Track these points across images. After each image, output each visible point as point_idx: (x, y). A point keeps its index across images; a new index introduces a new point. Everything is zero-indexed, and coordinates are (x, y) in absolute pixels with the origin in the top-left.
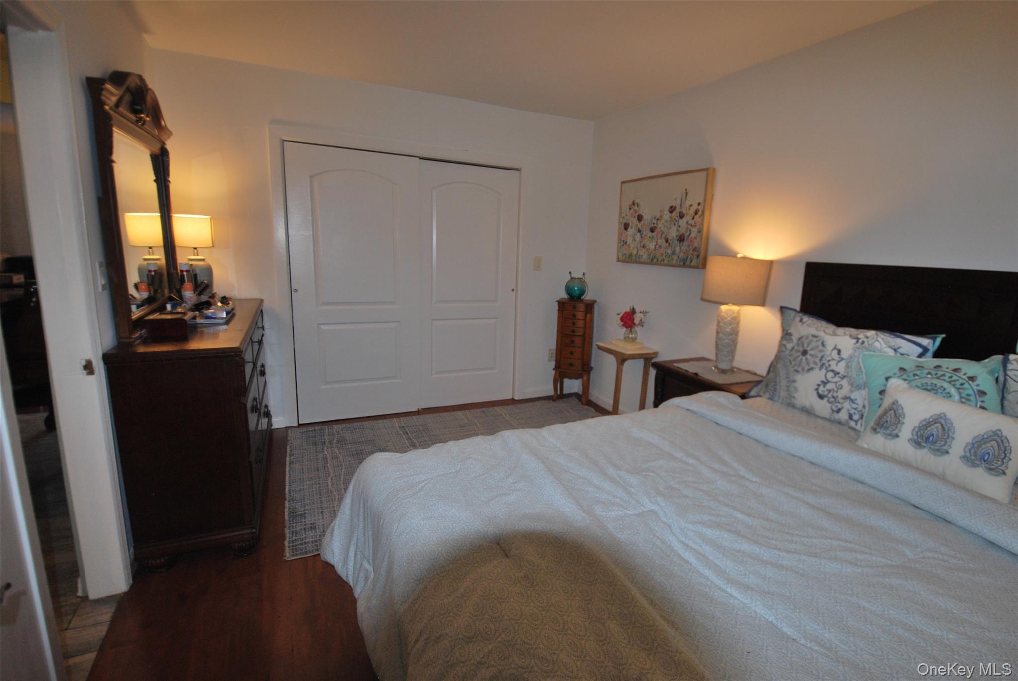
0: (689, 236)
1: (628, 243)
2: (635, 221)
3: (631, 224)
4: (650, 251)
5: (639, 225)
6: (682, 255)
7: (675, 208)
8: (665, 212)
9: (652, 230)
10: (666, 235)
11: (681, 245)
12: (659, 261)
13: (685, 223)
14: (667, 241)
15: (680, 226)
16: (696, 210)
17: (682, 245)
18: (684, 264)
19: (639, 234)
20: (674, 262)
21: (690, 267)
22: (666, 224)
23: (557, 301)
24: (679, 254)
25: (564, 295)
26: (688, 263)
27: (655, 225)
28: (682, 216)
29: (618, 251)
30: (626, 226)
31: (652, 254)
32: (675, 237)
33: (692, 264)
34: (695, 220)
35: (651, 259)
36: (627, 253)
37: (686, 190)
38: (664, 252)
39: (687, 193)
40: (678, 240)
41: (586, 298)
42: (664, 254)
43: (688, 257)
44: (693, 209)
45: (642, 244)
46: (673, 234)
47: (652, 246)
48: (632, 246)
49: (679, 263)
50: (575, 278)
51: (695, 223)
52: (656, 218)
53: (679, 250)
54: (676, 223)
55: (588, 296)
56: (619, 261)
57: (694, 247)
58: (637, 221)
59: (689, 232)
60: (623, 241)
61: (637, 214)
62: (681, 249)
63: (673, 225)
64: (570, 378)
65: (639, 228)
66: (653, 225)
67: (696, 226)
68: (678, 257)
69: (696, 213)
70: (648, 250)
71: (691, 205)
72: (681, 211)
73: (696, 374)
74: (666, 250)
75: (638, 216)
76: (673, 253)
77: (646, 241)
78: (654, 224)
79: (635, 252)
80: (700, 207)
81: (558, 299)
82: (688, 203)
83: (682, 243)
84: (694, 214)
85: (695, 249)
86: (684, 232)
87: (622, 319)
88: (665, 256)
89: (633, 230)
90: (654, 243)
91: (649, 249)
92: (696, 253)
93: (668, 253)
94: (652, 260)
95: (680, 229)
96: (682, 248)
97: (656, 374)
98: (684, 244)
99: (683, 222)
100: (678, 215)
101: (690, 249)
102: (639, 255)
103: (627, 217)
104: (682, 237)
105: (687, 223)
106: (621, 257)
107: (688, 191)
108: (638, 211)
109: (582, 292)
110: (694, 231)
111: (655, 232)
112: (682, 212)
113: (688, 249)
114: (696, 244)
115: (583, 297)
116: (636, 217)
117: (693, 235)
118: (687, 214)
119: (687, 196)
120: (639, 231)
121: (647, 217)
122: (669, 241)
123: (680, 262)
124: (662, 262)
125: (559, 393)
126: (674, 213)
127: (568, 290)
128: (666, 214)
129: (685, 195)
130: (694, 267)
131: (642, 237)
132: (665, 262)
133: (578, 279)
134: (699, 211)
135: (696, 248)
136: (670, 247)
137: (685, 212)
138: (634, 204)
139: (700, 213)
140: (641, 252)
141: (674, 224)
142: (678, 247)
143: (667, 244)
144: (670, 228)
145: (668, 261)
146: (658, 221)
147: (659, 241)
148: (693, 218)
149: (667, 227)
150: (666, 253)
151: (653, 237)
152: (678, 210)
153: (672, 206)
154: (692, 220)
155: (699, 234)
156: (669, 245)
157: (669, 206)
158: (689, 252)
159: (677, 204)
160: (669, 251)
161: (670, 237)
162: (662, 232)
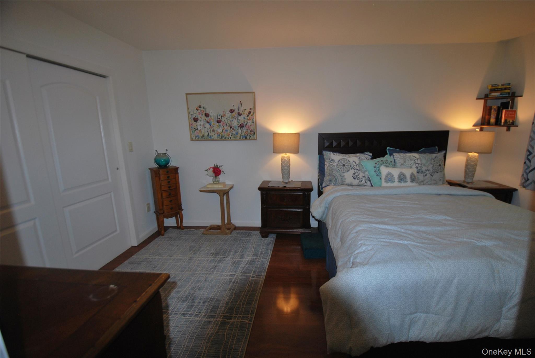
0: (246, 125)
1: (199, 129)
2: (204, 117)
3: (199, 118)
5: (208, 119)
6: (243, 134)
7: (234, 110)
8: (227, 112)
9: (219, 122)
10: (230, 125)
11: (242, 129)
12: (227, 139)
13: (243, 118)
14: (231, 128)
15: (239, 120)
16: (249, 112)
17: (243, 129)
18: (245, 138)
19: (208, 124)
20: (238, 138)
21: (250, 140)
22: (229, 119)
24: (241, 134)
25: (155, 166)
27: (221, 119)
28: (240, 115)
29: (191, 135)
30: (196, 120)
31: (221, 135)
32: (237, 126)
33: (251, 138)
34: (249, 116)
35: (220, 137)
36: (200, 135)
37: (240, 102)
38: (230, 133)
40: (239, 127)
41: (171, 165)
42: (230, 134)
43: (247, 135)
44: (248, 110)
45: (212, 130)
46: (235, 123)
47: (220, 130)
48: (203, 131)
49: (241, 138)
50: (161, 154)
51: (249, 118)
52: (221, 116)
53: (241, 132)
54: (236, 118)
55: (173, 164)
56: (192, 139)
57: (250, 130)
58: (205, 117)
59: (246, 123)
60: (195, 128)
61: (204, 113)
62: (242, 131)
63: (234, 119)
64: (167, 218)
65: (207, 121)
66: (218, 119)
67: (250, 120)
68: (241, 135)
69: (249, 113)
70: (217, 133)
71: (245, 110)
72: (239, 112)
74: (231, 132)
75: (205, 114)
76: (237, 133)
77: (215, 128)
78: (219, 118)
79: (207, 134)
80: (251, 111)
82: (243, 108)
84: (248, 114)
85: (251, 131)
86: (243, 123)
88: (232, 136)
89: (202, 122)
90: (221, 129)
91: (218, 132)
92: (253, 133)
93: (233, 134)
94: (221, 138)
95: (240, 121)
98: (244, 128)
99: (241, 118)
100: (237, 114)
101: (248, 131)
102: (210, 136)
103: (196, 115)
104: (242, 126)
105: (244, 118)
106: (194, 138)
107: (242, 102)
108: (204, 111)
109: (168, 162)
110: (249, 122)
111: (221, 123)
112: (240, 113)
113: (247, 131)
114: (252, 128)
115: (169, 165)
116: (204, 115)
117: (249, 124)
118: (243, 114)
119: (241, 105)
120: (208, 122)
121: (213, 114)
122: (233, 127)
124: (230, 139)
126: (234, 113)
127: (156, 161)
128: (228, 114)
129: (240, 104)
130: (252, 140)
131: (211, 126)
132: (231, 139)
133: (163, 154)
134: (251, 112)
136: (234, 131)
137: (241, 112)
138: (200, 107)
139: (252, 113)
140: (212, 134)
141: (235, 119)
142: (240, 130)
143: (231, 129)
144: (232, 121)
145: (234, 138)
146: (222, 117)
147: (225, 128)
148: (248, 116)
149: (230, 120)
150: (232, 134)
151: (220, 126)
152: (236, 111)
153: (232, 110)
154: (247, 117)
155: (253, 123)
156: (233, 129)
157: (230, 109)
158: (248, 133)
159: (236, 108)
160: (234, 133)
161: (233, 126)
162: (226, 123)
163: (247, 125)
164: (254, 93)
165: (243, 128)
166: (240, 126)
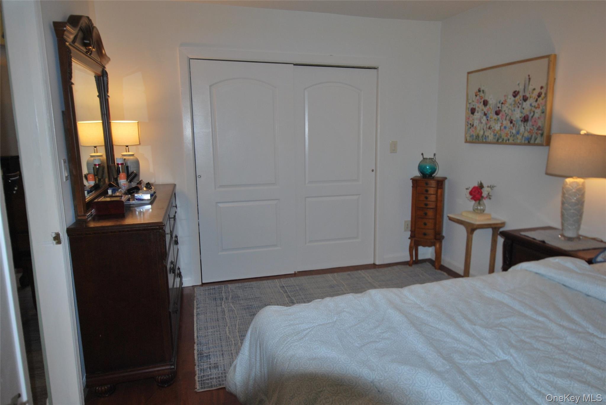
0: (532, 117)
1: (475, 125)
2: (481, 106)
3: (477, 109)
4: (496, 132)
5: (485, 109)
6: (526, 134)
7: (518, 92)
8: (509, 97)
9: (497, 113)
10: (510, 117)
11: (525, 125)
12: (504, 141)
13: (529, 105)
14: (511, 122)
15: (523, 109)
16: (539, 94)
17: (527, 125)
18: (529, 142)
19: (484, 117)
20: (519, 141)
21: (535, 145)
22: (510, 107)
23: (411, 179)
24: (524, 134)
25: (417, 174)
26: (532, 141)
27: (500, 108)
28: (525, 99)
29: (466, 133)
30: (473, 111)
31: (497, 134)
32: (519, 119)
33: (536, 142)
34: (538, 102)
35: (497, 139)
36: (474, 134)
37: (529, 76)
38: (509, 132)
39: (529, 79)
40: (522, 121)
41: (437, 176)
42: (509, 134)
43: (532, 136)
44: (536, 93)
45: (488, 126)
46: (517, 115)
47: (497, 127)
48: (478, 128)
49: (523, 142)
50: (427, 159)
51: (538, 105)
52: (501, 103)
53: (523, 130)
54: (520, 106)
55: (439, 174)
56: (466, 141)
57: (538, 126)
58: (483, 106)
59: (532, 114)
60: (471, 124)
61: (483, 100)
62: (525, 129)
64: (424, 246)
65: (485, 112)
66: (498, 109)
67: (539, 107)
68: (523, 136)
69: (539, 95)
71: (534, 89)
72: (524, 94)
73: (543, 242)
74: (511, 130)
75: (484, 101)
76: (518, 133)
77: (492, 123)
78: (499, 107)
79: (481, 133)
80: (542, 91)
81: (412, 177)
82: (531, 87)
83: (526, 123)
84: (536, 97)
85: (539, 129)
86: (528, 113)
87: (471, 193)
88: (510, 136)
89: (479, 114)
90: (499, 125)
91: (495, 130)
92: (540, 132)
93: (513, 133)
94: (498, 140)
95: (524, 111)
96: (527, 128)
97: (504, 242)
98: (528, 124)
99: (526, 105)
100: (522, 98)
101: (534, 128)
102: (485, 136)
103: (474, 103)
104: (526, 118)
105: (531, 105)
106: (468, 138)
107: (530, 77)
108: (483, 97)
109: (434, 171)
110: (537, 113)
111: (500, 115)
112: (525, 96)
113: (532, 129)
114: (540, 124)
115: (434, 175)
116: (482, 103)
117: (537, 115)
118: (530, 97)
119: (529, 81)
120: (485, 114)
121: (492, 101)
122: (514, 122)
123: (525, 141)
124: (507, 142)
125: (414, 259)
126: (518, 97)
127: (421, 169)
128: (510, 99)
129: (527, 80)
130: (538, 145)
131: (487, 120)
132: (510, 141)
133: (430, 159)
135: (539, 127)
136: (514, 128)
137: (528, 95)
138: (479, 91)
139: (543, 95)
140: (488, 133)
141: (518, 107)
142: (523, 127)
143: (512, 125)
144: (514, 110)
145: (513, 140)
146: (503, 105)
147: (504, 122)
148: (537, 101)
149: (511, 109)
150: (511, 133)
151: (498, 120)
152: (521, 94)
153: (516, 91)
154: (535, 102)
155: (542, 114)
156: (514, 126)
157: (513, 91)
158: (533, 131)
159: (520, 88)
160: (514, 131)
161: (514, 119)
162: (507, 114)
163: (534, 117)
164: (555, 56)
165: (527, 123)
166: (524, 120)
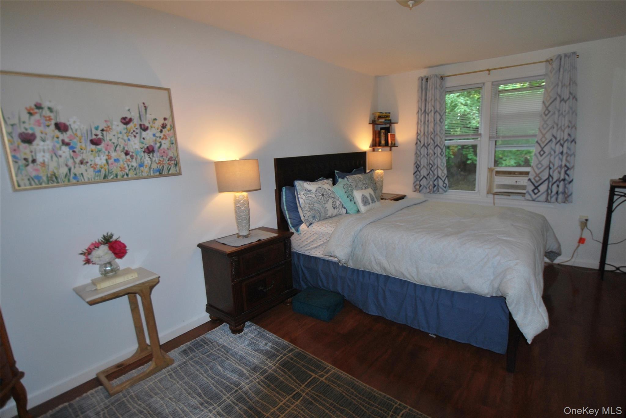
0: (159, 147)
1: (39, 159)
2: (52, 131)
3: (38, 135)
4: (98, 166)
5: (66, 136)
6: (155, 166)
7: (131, 120)
8: (115, 123)
9: (95, 142)
10: (124, 148)
11: (151, 157)
12: (119, 177)
13: (152, 136)
14: (127, 154)
15: (144, 139)
16: (163, 124)
17: (153, 156)
18: (160, 173)
19: (65, 149)
20: (145, 174)
21: (168, 175)
22: (120, 136)
24: (151, 166)
26: (165, 172)
27: (100, 136)
28: (145, 129)
30: (28, 138)
31: (102, 170)
32: (139, 150)
33: (170, 172)
34: (163, 133)
35: (103, 176)
36: (42, 174)
37: (144, 103)
38: (126, 165)
39: (146, 108)
40: (144, 152)
42: (127, 168)
43: (163, 167)
44: (160, 122)
45: (78, 160)
46: (135, 145)
47: (101, 160)
48: (52, 165)
49: (152, 174)
51: (164, 135)
52: (100, 129)
53: (150, 162)
54: (138, 136)
56: (18, 188)
57: (169, 157)
58: (57, 131)
59: (158, 145)
60: (26, 159)
61: (53, 122)
62: (151, 160)
63: (133, 138)
65: (63, 140)
66: (94, 137)
67: (166, 139)
68: (150, 168)
69: (164, 126)
70: (94, 166)
71: (155, 119)
72: (141, 123)
74: (129, 163)
75: (57, 124)
76: (141, 165)
77: (87, 156)
78: (96, 135)
79: (64, 170)
80: (166, 122)
82: (150, 117)
83: (151, 154)
84: (160, 128)
85: (170, 159)
86: (152, 144)
88: (129, 170)
89: (49, 142)
90: (104, 158)
91: (96, 165)
92: (173, 162)
93: (132, 166)
94: (105, 177)
95: (145, 141)
96: (154, 159)
98: (155, 155)
99: (148, 135)
100: (138, 127)
101: (164, 159)
102: (75, 175)
103: (26, 126)
104: (151, 150)
105: (154, 135)
106: (23, 182)
107: (146, 105)
108: (52, 117)
110: (165, 143)
111: (103, 145)
112: (144, 125)
113: (162, 160)
114: (171, 154)
116: (53, 127)
117: (164, 146)
118: (152, 127)
119: (145, 110)
120: (64, 143)
121: (78, 125)
122: (131, 154)
123: (154, 173)
126: (131, 125)
128: (118, 126)
129: (143, 109)
130: (173, 175)
131: (74, 152)
132: (130, 176)
134: (166, 125)
135: (171, 157)
136: (134, 160)
137: (147, 124)
138: (39, 107)
139: (168, 127)
140: (79, 170)
141: (135, 136)
142: (147, 158)
143: (128, 157)
144: (129, 140)
145: (136, 174)
146: (104, 133)
147: (114, 155)
148: (161, 131)
149: (122, 139)
150: (130, 167)
151: (100, 151)
152: (136, 121)
153: (126, 118)
154: (160, 133)
155: (171, 145)
156: (132, 157)
157: (121, 117)
158: (164, 162)
159: (134, 115)
160: (134, 164)
161: (131, 150)
162: (115, 144)
163: (161, 148)
164: (168, 90)
165: (153, 154)
166: (147, 151)
